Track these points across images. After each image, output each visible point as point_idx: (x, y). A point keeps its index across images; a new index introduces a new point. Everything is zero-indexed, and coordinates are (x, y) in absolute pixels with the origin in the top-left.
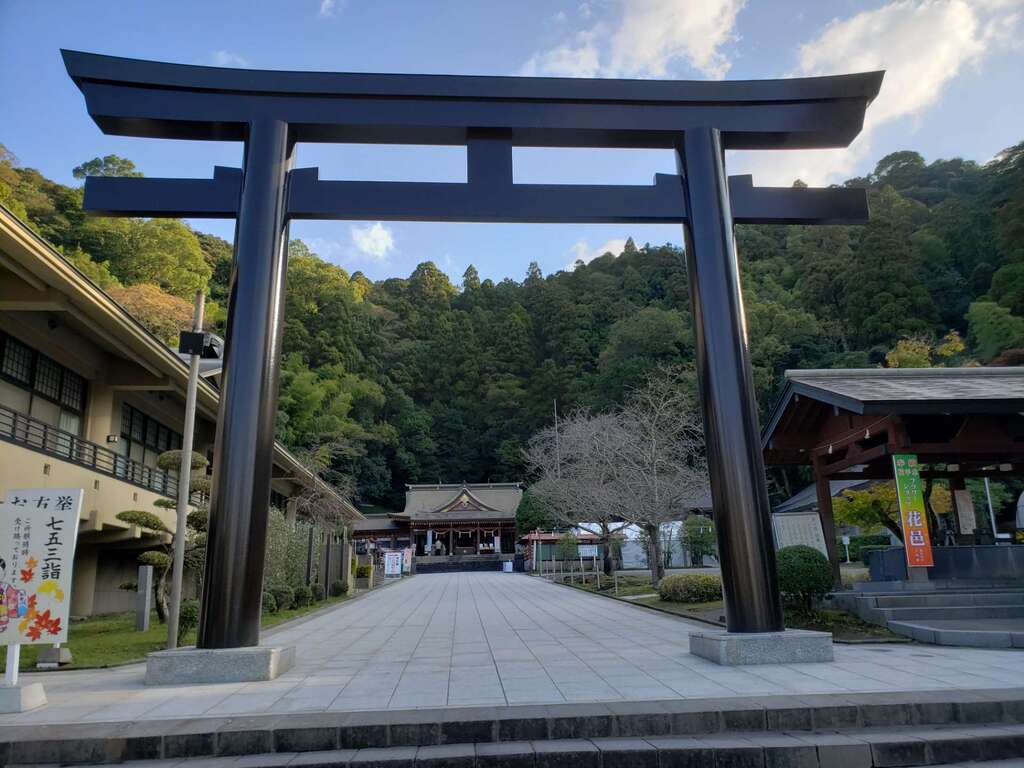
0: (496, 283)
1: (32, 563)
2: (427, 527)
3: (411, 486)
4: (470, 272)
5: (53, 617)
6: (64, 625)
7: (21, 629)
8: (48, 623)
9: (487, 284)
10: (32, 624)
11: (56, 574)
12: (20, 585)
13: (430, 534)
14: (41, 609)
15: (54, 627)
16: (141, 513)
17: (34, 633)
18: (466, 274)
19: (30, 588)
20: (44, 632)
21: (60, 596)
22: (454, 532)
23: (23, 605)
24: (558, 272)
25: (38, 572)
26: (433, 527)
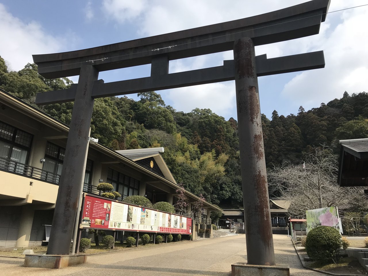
0: (286, 116)
4: (275, 113)
9: (282, 117)
18: (273, 113)
24: (312, 109)
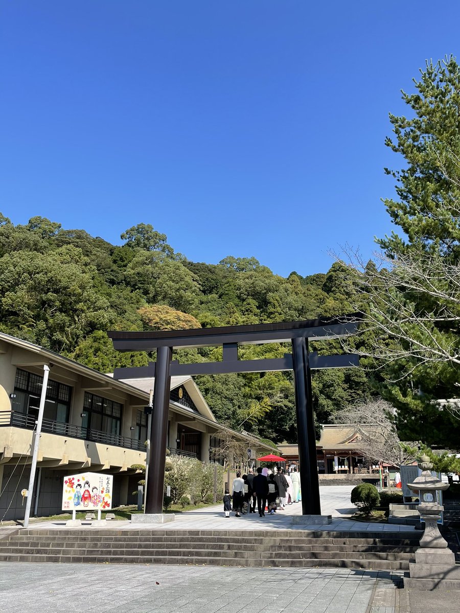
1: (103, 489)
2: (334, 454)
3: (323, 425)
4: (370, 265)
5: (108, 503)
6: (111, 505)
7: (101, 505)
8: (106, 504)
10: (104, 504)
11: (109, 492)
12: (101, 494)
13: (336, 458)
14: (105, 501)
15: (108, 505)
16: (139, 465)
17: (104, 507)
18: (367, 267)
19: (103, 495)
20: (106, 506)
21: (110, 497)
22: (352, 457)
23: (102, 499)
25: (105, 491)
26: (338, 454)
